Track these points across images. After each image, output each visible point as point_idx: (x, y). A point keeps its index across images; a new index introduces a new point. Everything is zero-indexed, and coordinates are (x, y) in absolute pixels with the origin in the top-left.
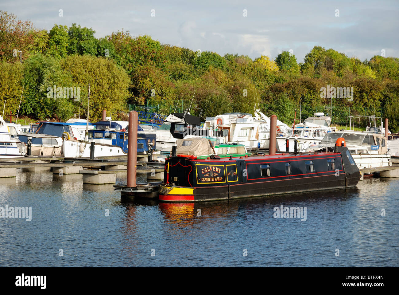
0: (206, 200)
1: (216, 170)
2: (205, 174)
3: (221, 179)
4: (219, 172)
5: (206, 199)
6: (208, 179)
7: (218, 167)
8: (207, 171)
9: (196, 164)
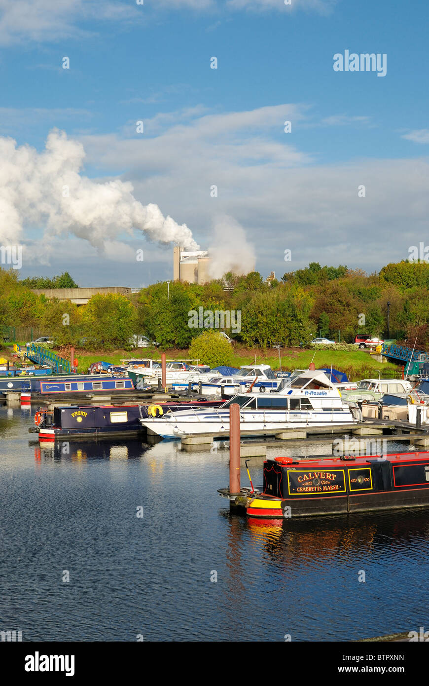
0: (303, 515)
1: (326, 477)
2: (304, 482)
3: (337, 487)
4: (333, 479)
5: (302, 513)
6: (309, 489)
7: (331, 473)
8: (308, 479)
9: (288, 471)
